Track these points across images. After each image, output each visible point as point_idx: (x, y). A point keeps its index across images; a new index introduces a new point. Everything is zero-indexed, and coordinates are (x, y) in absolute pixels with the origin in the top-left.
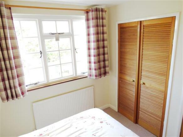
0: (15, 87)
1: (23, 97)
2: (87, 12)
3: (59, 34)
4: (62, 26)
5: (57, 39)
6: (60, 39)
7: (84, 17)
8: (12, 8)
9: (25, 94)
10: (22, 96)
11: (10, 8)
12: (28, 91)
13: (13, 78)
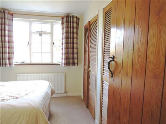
0: (5, 59)
1: (10, 66)
2: (63, 18)
3: (43, 32)
4: (46, 27)
5: (41, 35)
6: (42, 35)
7: (60, 22)
8: (14, 15)
9: (11, 65)
10: (8, 66)
11: (12, 15)
12: (15, 65)
13: (5, 53)
